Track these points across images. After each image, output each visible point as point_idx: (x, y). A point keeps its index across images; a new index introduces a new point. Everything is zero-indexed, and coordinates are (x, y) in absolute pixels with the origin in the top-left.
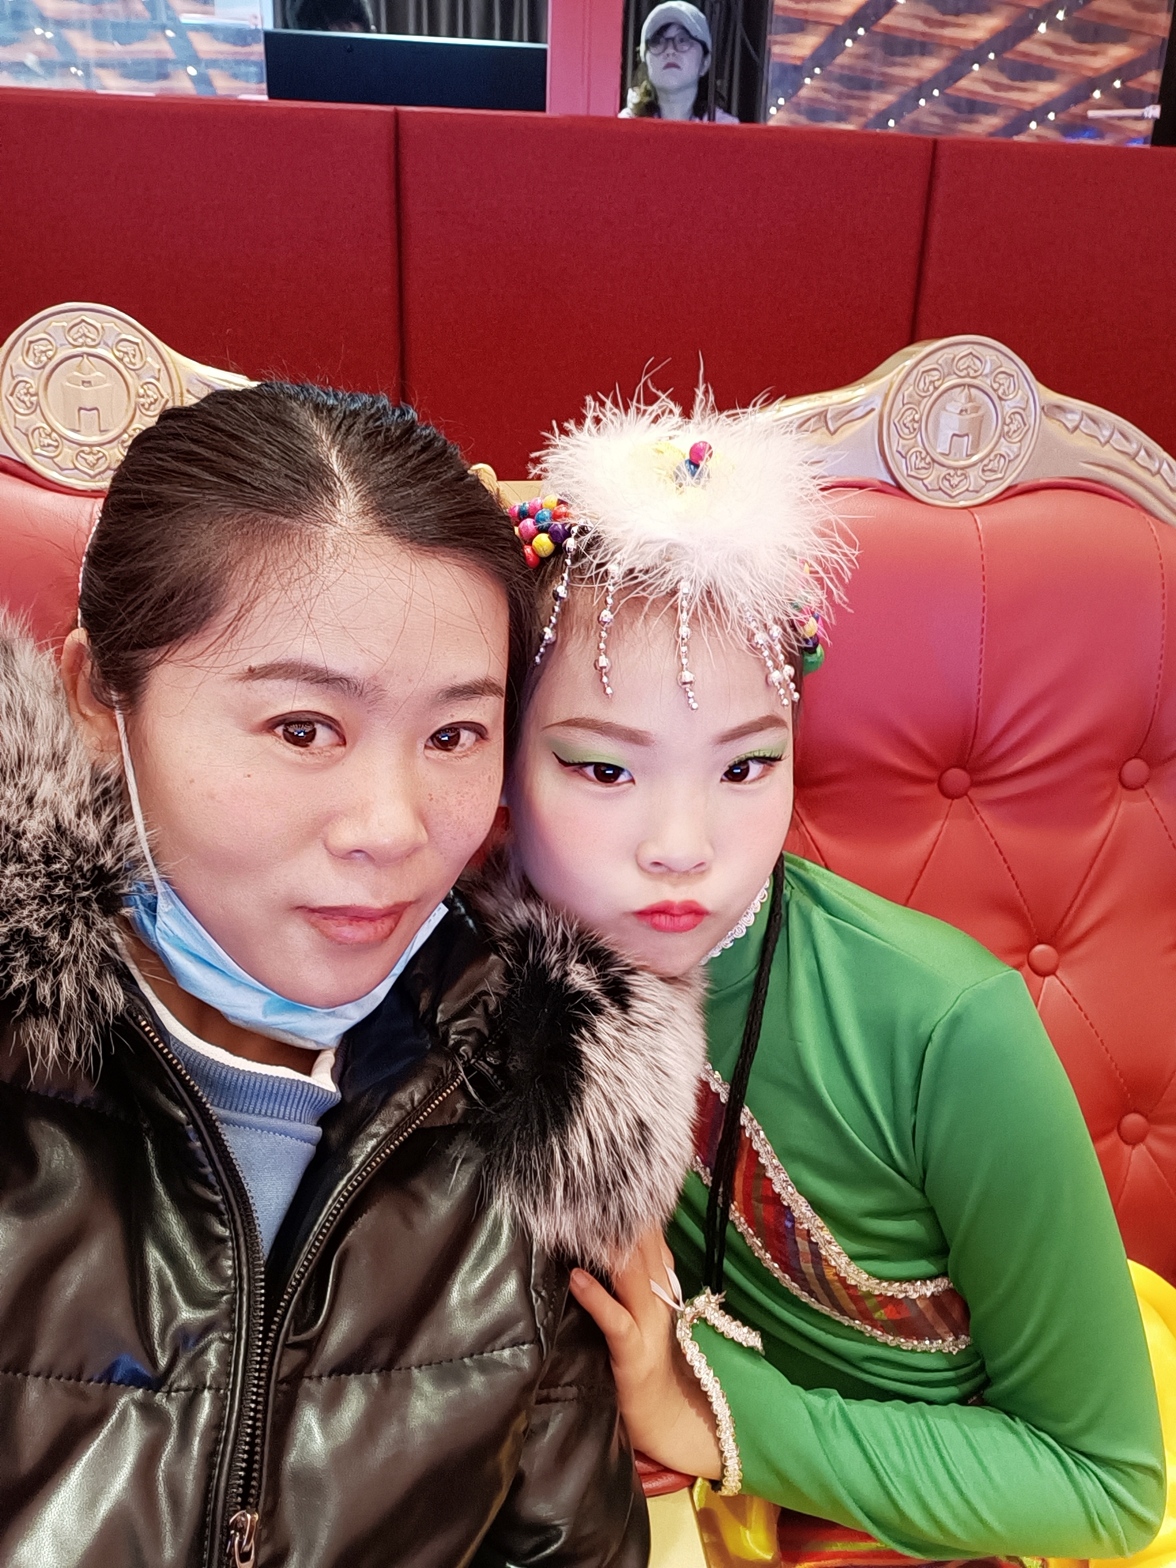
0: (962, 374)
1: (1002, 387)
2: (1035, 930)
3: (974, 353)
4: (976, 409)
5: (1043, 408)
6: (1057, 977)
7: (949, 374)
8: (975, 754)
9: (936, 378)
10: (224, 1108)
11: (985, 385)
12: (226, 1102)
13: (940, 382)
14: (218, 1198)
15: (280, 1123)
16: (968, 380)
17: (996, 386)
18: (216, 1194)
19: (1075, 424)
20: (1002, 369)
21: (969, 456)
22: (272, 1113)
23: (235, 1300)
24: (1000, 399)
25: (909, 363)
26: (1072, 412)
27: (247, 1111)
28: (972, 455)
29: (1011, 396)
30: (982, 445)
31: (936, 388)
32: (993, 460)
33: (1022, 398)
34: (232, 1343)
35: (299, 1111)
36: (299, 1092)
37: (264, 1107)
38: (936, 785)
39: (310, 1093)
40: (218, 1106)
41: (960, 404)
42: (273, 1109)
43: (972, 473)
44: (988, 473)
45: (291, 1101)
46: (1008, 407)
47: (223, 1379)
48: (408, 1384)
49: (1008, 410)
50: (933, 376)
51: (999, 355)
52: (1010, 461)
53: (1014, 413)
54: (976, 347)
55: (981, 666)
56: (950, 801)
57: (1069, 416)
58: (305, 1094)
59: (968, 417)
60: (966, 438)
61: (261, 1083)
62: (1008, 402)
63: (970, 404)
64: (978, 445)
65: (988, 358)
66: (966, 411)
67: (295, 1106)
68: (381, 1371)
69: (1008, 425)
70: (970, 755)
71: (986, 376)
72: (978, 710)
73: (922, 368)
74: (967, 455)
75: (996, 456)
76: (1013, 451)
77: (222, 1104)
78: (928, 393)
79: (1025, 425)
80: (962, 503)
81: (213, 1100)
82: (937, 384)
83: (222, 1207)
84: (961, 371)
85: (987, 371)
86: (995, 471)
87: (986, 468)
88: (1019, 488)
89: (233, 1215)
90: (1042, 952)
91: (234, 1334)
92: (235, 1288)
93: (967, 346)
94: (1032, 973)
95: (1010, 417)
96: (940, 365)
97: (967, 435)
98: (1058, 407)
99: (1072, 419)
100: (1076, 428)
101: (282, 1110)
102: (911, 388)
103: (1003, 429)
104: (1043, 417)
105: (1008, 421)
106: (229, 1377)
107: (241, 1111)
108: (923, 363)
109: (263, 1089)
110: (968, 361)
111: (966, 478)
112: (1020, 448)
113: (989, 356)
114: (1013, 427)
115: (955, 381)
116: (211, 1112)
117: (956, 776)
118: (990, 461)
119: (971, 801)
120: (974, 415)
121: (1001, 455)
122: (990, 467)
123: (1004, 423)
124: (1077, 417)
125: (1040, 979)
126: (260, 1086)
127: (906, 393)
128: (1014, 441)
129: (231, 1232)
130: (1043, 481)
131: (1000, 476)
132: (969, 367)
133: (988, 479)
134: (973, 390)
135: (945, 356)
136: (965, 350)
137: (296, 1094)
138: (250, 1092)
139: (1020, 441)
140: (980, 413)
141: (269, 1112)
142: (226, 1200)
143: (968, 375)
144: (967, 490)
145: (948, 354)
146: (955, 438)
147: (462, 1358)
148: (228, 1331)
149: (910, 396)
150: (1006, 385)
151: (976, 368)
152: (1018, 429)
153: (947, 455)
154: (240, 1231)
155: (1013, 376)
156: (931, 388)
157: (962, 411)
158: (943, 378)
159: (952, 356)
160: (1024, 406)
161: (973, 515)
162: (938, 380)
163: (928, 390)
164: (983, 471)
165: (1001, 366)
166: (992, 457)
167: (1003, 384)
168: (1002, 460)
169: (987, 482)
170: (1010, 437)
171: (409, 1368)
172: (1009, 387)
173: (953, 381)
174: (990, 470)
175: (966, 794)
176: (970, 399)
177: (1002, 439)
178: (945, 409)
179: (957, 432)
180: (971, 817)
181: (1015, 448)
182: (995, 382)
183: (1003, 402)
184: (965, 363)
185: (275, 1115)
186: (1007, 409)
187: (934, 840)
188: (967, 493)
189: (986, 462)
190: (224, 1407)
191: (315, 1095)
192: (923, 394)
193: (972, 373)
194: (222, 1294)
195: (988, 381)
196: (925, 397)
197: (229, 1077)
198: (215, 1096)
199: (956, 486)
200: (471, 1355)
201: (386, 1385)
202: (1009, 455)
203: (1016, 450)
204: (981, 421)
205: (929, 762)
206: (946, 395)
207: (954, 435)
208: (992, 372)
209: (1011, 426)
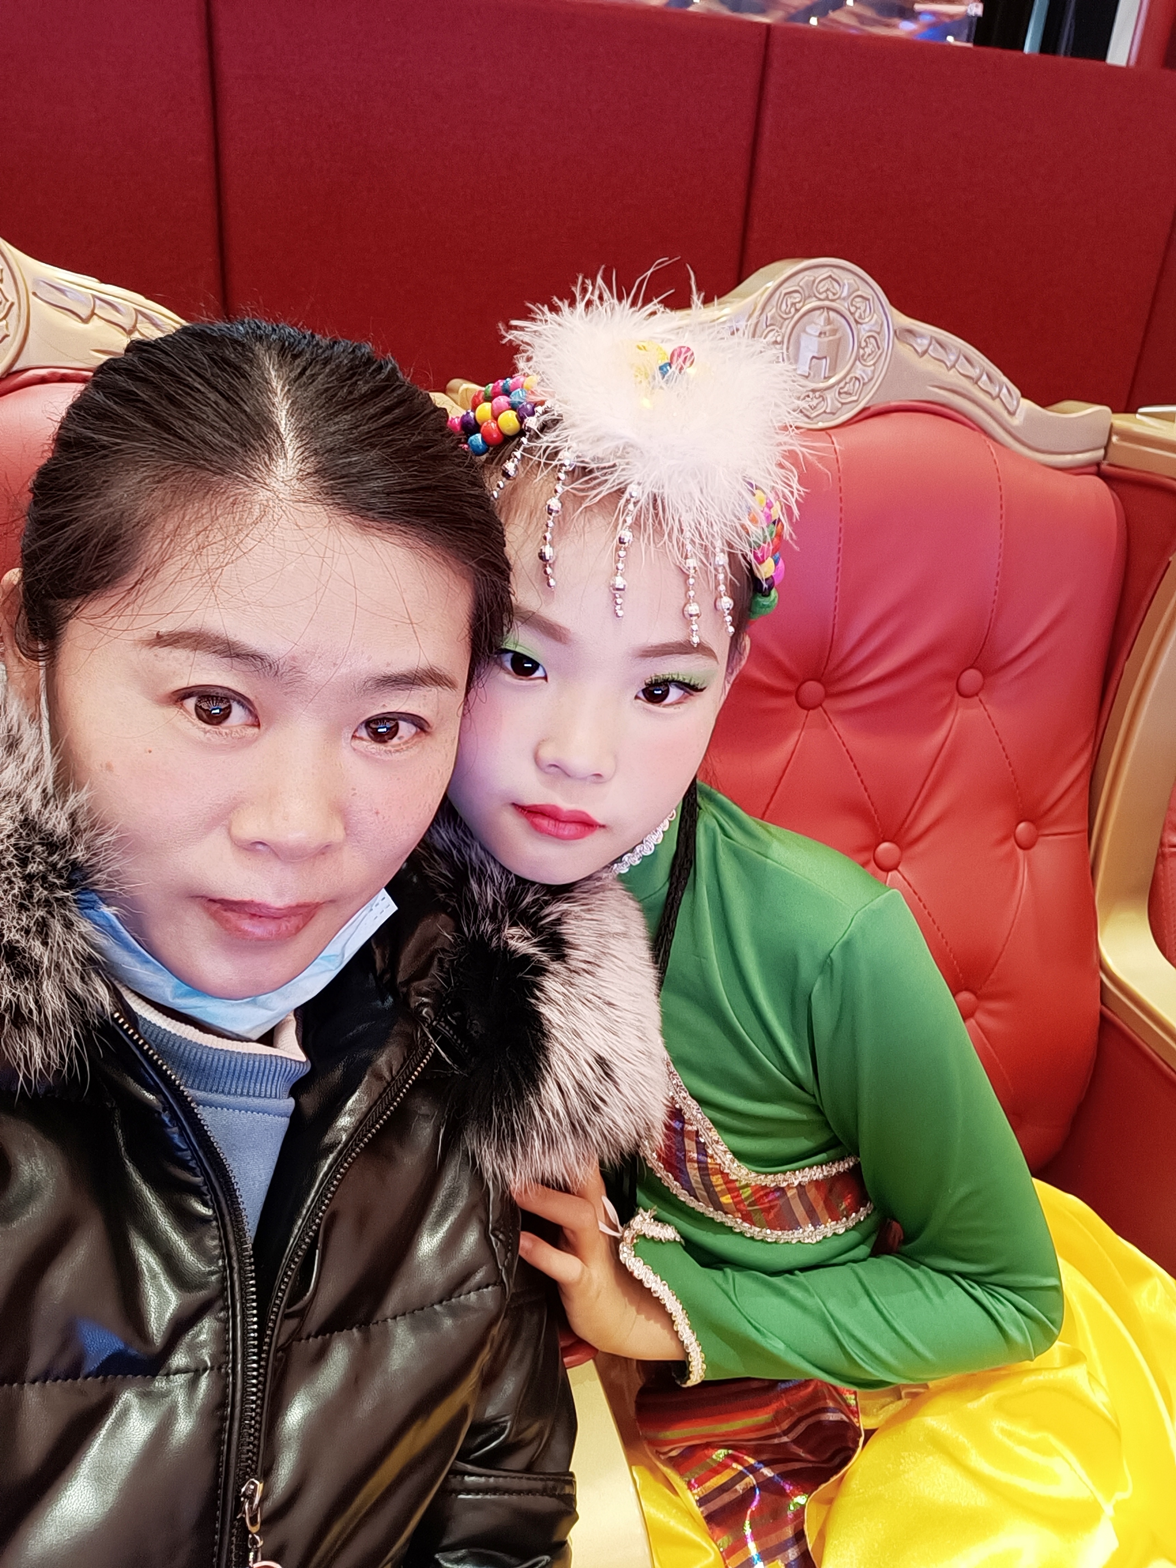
0: (822, 296)
1: (859, 311)
2: (880, 830)
3: (833, 276)
4: (834, 332)
5: (895, 332)
6: (899, 872)
7: (810, 297)
8: (831, 666)
9: (798, 300)
10: (198, 1089)
11: (843, 309)
12: (200, 1082)
13: (801, 304)
14: (199, 1180)
15: (257, 1101)
16: (827, 303)
17: (853, 309)
18: (198, 1176)
19: (925, 348)
20: (859, 293)
21: (827, 378)
22: (248, 1092)
23: (226, 1277)
24: (857, 322)
25: (771, 285)
26: (922, 336)
27: (223, 1092)
28: (829, 378)
29: (867, 320)
30: (838, 369)
31: (797, 310)
32: (849, 383)
33: (876, 322)
34: (226, 1321)
35: (274, 1087)
36: (273, 1068)
37: (240, 1086)
38: (794, 697)
39: (284, 1067)
40: (192, 1087)
41: (819, 327)
42: (249, 1087)
43: (830, 395)
44: (843, 396)
45: (265, 1078)
46: (864, 330)
47: (222, 1359)
48: (387, 1338)
49: (864, 334)
50: (795, 298)
51: (856, 278)
52: (864, 384)
53: (869, 337)
54: (835, 270)
55: (837, 584)
56: (806, 712)
57: (919, 341)
58: (279, 1069)
59: (826, 339)
60: (824, 360)
61: (236, 1062)
62: (864, 326)
63: (828, 327)
64: (835, 369)
65: (846, 282)
66: (825, 333)
67: (270, 1083)
68: (360, 1326)
69: (863, 349)
70: (825, 669)
71: (844, 299)
72: (834, 625)
73: (784, 290)
74: (825, 378)
75: (851, 379)
76: (867, 375)
77: (196, 1085)
78: (790, 315)
79: (879, 348)
80: (821, 425)
81: (187, 1082)
82: (798, 306)
83: (204, 1189)
84: (820, 294)
85: (845, 294)
86: (850, 394)
87: (842, 391)
88: (872, 409)
89: (216, 1195)
90: (886, 850)
91: (228, 1312)
92: (224, 1266)
93: (826, 269)
94: (878, 869)
95: (865, 341)
96: (801, 287)
97: (825, 357)
98: (910, 331)
99: (921, 344)
100: (925, 352)
101: (258, 1087)
102: (774, 310)
103: (858, 351)
104: (896, 340)
105: (863, 344)
106: (228, 1355)
107: (217, 1091)
108: (786, 285)
109: (238, 1068)
110: (826, 285)
111: (823, 400)
112: (873, 372)
113: (847, 279)
114: (868, 351)
115: (815, 303)
116: (185, 1093)
117: (813, 689)
118: (846, 383)
119: (825, 712)
120: (831, 338)
121: (857, 378)
122: (845, 390)
123: (859, 347)
124: (926, 342)
125: (884, 874)
126: (235, 1065)
127: (769, 315)
128: (869, 364)
129: (214, 1212)
130: (894, 404)
131: (855, 398)
132: (828, 290)
133: (843, 401)
134: (832, 314)
135: (807, 278)
136: (825, 273)
137: (270, 1070)
138: (225, 1072)
139: (874, 364)
140: (838, 336)
141: (245, 1091)
142: (208, 1180)
143: (827, 298)
144: (825, 412)
145: (809, 276)
146: (814, 360)
147: (432, 1305)
148: (222, 1310)
149: (773, 318)
150: (863, 308)
151: (834, 291)
152: (873, 352)
153: (807, 377)
154: (225, 1211)
155: (868, 300)
156: (793, 310)
157: (821, 333)
158: (804, 300)
159: (812, 278)
160: (878, 330)
161: (830, 437)
162: (799, 302)
163: (790, 312)
164: (840, 393)
165: (858, 290)
166: (848, 379)
167: (859, 308)
168: (857, 382)
169: (843, 404)
170: (865, 360)
171: (385, 1320)
172: (865, 311)
173: (813, 303)
174: (846, 393)
175: (821, 705)
176: (829, 321)
177: (858, 363)
178: (804, 331)
179: (816, 355)
180: (826, 727)
181: (869, 370)
182: (852, 305)
183: (859, 326)
184: (824, 286)
185: (251, 1093)
186: (863, 332)
187: (792, 748)
188: (824, 415)
189: (842, 384)
190: (227, 1386)
191: (288, 1069)
192: (785, 316)
193: (831, 296)
194: (212, 1273)
195: (846, 305)
196: (787, 319)
197: (204, 1057)
198: (188, 1078)
199: (815, 407)
200: (440, 1302)
201: (367, 1340)
202: (863, 379)
203: (870, 373)
204: (838, 345)
205: (789, 676)
206: (806, 317)
207: (813, 357)
208: (849, 295)
209: (866, 349)
